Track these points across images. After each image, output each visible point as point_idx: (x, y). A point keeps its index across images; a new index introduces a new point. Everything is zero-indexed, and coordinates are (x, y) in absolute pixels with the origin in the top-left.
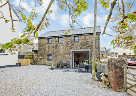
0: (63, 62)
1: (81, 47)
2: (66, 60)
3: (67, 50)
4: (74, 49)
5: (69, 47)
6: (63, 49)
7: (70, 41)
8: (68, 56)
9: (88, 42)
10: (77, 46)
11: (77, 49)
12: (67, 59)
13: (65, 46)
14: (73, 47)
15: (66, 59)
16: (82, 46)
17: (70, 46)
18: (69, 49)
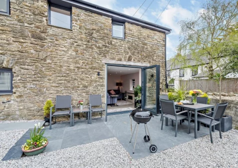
0: (76, 97)
1: (130, 54)
2: (87, 93)
3: (87, 55)
4: (113, 59)
5: (96, 50)
6: (72, 52)
7: (98, 31)
8: (95, 76)
9: (145, 47)
10: (119, 50)
11: (120, 60)
12: (91, 89)
13: (80, 42)
14: (108, 52)
15: (86, 87)
16: (133, 54)
17: (99, 47)
18: (96, 55)
